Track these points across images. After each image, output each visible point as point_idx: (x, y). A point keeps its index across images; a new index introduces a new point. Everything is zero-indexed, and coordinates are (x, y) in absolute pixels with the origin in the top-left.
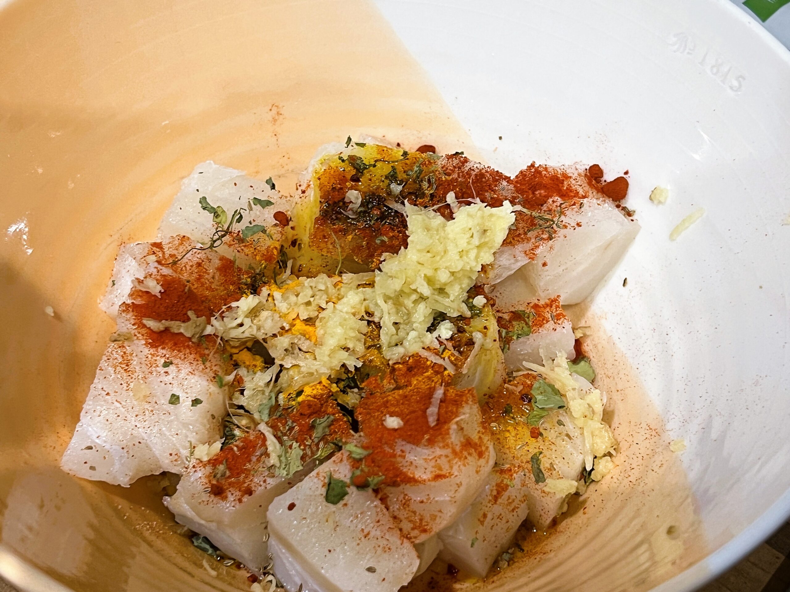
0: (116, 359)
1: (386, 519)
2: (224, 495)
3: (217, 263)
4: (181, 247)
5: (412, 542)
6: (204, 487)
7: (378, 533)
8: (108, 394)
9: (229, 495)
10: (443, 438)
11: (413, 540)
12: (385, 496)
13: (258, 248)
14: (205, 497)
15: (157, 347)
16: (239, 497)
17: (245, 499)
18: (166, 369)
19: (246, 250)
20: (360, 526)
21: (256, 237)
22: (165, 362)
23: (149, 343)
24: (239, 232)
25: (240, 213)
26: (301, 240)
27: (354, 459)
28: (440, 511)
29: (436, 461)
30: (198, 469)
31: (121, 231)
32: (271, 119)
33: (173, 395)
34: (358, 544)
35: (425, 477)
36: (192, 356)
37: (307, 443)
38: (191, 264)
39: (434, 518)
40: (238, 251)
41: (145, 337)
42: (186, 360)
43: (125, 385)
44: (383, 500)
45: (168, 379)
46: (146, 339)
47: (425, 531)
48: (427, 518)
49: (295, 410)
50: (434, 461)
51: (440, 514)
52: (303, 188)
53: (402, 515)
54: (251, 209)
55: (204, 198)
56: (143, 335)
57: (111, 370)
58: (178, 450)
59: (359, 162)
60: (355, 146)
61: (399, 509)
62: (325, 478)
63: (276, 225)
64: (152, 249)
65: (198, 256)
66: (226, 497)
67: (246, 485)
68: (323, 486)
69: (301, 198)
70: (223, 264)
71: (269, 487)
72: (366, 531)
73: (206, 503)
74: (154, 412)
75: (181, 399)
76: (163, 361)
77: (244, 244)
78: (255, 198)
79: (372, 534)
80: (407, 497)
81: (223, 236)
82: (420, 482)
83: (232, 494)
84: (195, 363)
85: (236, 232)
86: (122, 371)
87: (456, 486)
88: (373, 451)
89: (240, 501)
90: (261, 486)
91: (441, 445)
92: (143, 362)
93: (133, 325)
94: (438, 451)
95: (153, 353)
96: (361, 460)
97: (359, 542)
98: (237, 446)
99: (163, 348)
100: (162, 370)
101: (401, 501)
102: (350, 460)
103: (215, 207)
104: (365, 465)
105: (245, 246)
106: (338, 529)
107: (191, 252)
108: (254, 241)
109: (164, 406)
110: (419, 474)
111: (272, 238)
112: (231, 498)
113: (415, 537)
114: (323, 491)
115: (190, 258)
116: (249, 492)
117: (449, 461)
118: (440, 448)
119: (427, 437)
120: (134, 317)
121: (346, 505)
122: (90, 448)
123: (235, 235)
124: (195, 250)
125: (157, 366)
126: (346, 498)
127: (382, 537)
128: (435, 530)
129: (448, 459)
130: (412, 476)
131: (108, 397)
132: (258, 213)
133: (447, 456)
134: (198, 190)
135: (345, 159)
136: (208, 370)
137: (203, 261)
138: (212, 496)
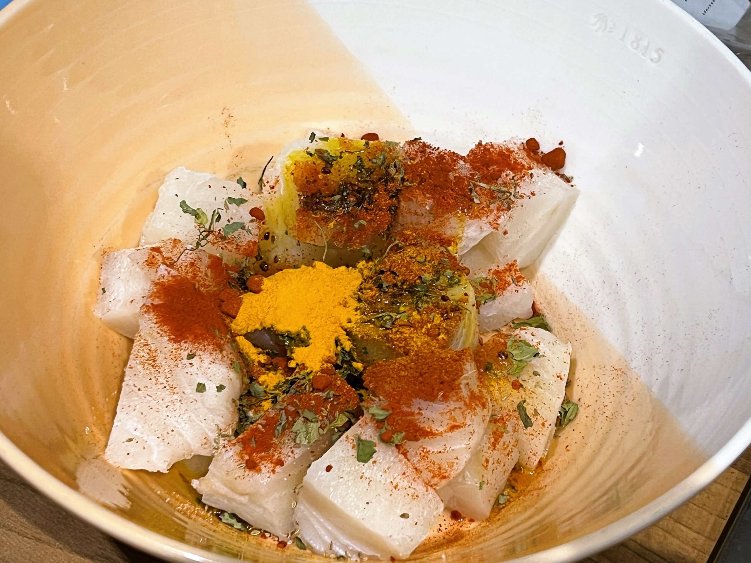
0: (143, 356)
1: (410, 471)
2: (258, 468)
3: (206, 261)
4: (175, 249)
5: (434, 489)
6: (237, 463)
7: (406, 484)
8: (139, 390)
9: (262, 467)
10: (456, 393)
11: (434, 487)
12: (405, 451)
13: (240, 244)
14: (240, 472)
15: (179, 342)
16: (272, 469)
17: (278, 469)
18: (190, 361)
19: (229, 247)
20: (389, 481)
21: (236, 234)
22: (189, 355)
23: (173, 339)
24: (220, 230)
25: (218, 213)
26: (273, 233)
27: (378, 421)
28: (457, 458)
29: (451, 414)
30: (228, 448)
31: (102, 241)
32: (223, 122)
33: (199, 384)
34: (391, 495)
35: (441, 429)
36: (211, 347)
37: (324, 414)
38: (185, 264)
39: (451, 465)
40: (222, 248)
41: (168, 334)
42: (206, 351)
43: (154, 380)
44: (405, 454)
45: (194, 370)
46: (169, 335)
47: (444, 477)
48: (445, 466)
49: (307, 387)
50: (449, 414)
51: (456, 461)
52: (272, 184)
53: (421, 466)
54: (227, 208)
55: (184, 202)
56: (165, 332)
57: (140, 367)
58: (206, 434)
59: (326, 154)
60: (319, 141)
61: (419, 462)
62: (353, 440)
63: (252, 221)
64: (151, 253)
65: (191, 256)
66: (261, 470)
67: (276, 457)
68: (353, 448)
69: (270, 193)
70: (212, 262)
71: (296, 456)
72: (394, 484)
73: (242, 477)
74: (182, 402)
75: (207, 388)
76: (186, 353)
77: (227, 241)
78: (229, 198)
79: (400, 485)
80: (425, 450)
81: (207, 236)
82: (437, 434)
83: (265, 467)
84: (214, 353)
85: (217, 230)
86: (150, 367)
87: (470, 434)
88: (393, 413)
89: (273, 471)
90: (289, 456)
91: (455, 398)
92: (167, 356)
93: (155, 324)
94: (452, 405)
95: (177, 347)
96: (383, 421)
97: (391, 493)
98: (260, 424)
99: (185, 342)
100: (186, 361)
101: (420, 454)
102: (374, 422)
103: (196, 209)
104: (388, 425)
105: (227, 243)
106: (371, 483)
107: (184, 254)
108: (235, 237)
109: (191, 395)
110: (437, 428)
111: (251, 233)
112: (264, 470)
113: (436, 485)
114: (354, 452)
115: (184, 259)
116: (280, 463)
117: (463, 413)
118: (454, 401)
119: (441, 394)
120: (155, 317)
121: (375, 462)
122: (130, 440)
123: (217, 233)
124: (186, 251)
125: (182, 359)
126: (375, 456)
127: (409, 487)
128: (453, 476)
129: (462, 411)
130: (429, 430)
131: (140, 392)
132: (235, 211)
133: (460, 408)
134: (177, 195)
135: (313, 153)
136: (225, 359)
137: (195, 261)
138: (247, 470)
